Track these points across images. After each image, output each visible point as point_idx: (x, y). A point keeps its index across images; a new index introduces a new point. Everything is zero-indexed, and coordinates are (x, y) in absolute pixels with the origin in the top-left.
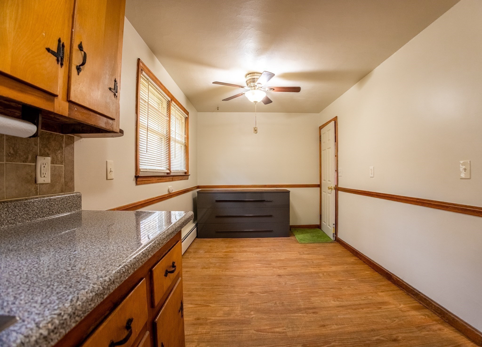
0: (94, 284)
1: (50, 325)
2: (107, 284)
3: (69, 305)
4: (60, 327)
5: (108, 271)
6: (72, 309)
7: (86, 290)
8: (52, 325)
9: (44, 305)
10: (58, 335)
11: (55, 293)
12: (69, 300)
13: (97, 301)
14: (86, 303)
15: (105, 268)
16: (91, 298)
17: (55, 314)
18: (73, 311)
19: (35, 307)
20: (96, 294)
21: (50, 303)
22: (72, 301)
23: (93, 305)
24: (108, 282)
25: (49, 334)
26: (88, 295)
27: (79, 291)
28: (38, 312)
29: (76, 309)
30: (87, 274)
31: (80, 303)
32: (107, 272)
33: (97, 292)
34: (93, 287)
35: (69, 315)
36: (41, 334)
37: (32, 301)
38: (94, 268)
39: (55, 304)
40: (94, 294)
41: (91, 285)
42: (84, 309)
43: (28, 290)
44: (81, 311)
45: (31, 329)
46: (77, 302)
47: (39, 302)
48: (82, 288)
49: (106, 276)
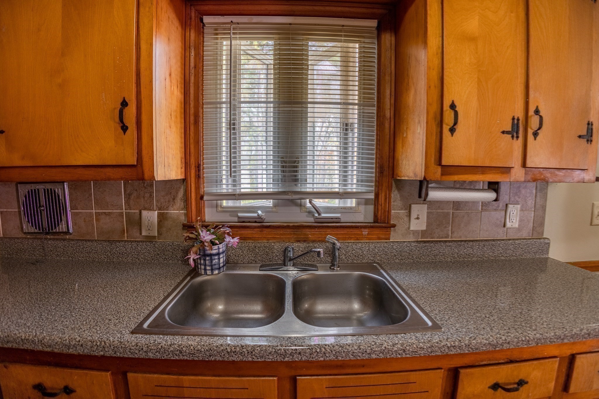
0: (491, 336)
1: (452, 343)
2: (501, 342)
3: (468, 339)
4: (458, 347)
5: (509, 333)
6: (468, 343)
7: (483, 337)
8: (454, 343)
9: (457, 331)
10: (455, 350)
11: (467, 327)
12: (470, 336)
13: (489, 348)
14: (479, 344)
15: (509, 329)
16: (484, 343)
17: (458, 339)
18: (469, 344)
19: (453, 329)
20: (489, 343)
21: (460, 332)
22: (471, 338)
23: (484, 349)
24: (503, 340)
25: (451, 347)
26: (483, 341)
27: (479, 335)
28: (452, 333)
29: (471, 344)
30: (493, 326)
31: (475, 342)
32: (507, 333)
33: (490, 342)
34: (489, 338)
35: (465, 344)
36: (447, 344)
37: (454, 325)
38: (502, 325)
39: (462, 334)
40: (488, 342)
41: (489, 335)
42: (476, 347)
43: (457, 317)
44: (474, 347)
45: (444, 339)
46: (473, 340)
47: (457, 328)
48: (482, 334)
49: (504, 335)
